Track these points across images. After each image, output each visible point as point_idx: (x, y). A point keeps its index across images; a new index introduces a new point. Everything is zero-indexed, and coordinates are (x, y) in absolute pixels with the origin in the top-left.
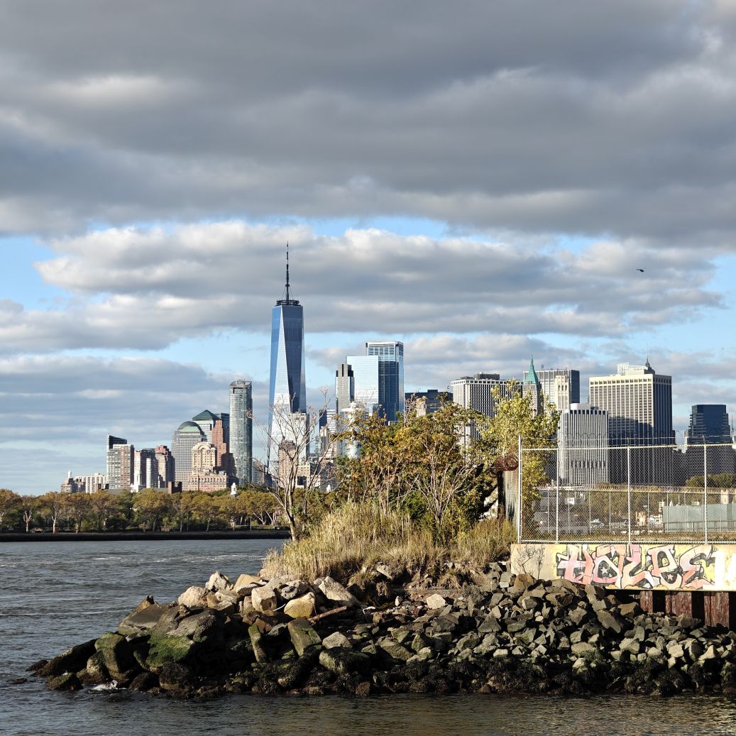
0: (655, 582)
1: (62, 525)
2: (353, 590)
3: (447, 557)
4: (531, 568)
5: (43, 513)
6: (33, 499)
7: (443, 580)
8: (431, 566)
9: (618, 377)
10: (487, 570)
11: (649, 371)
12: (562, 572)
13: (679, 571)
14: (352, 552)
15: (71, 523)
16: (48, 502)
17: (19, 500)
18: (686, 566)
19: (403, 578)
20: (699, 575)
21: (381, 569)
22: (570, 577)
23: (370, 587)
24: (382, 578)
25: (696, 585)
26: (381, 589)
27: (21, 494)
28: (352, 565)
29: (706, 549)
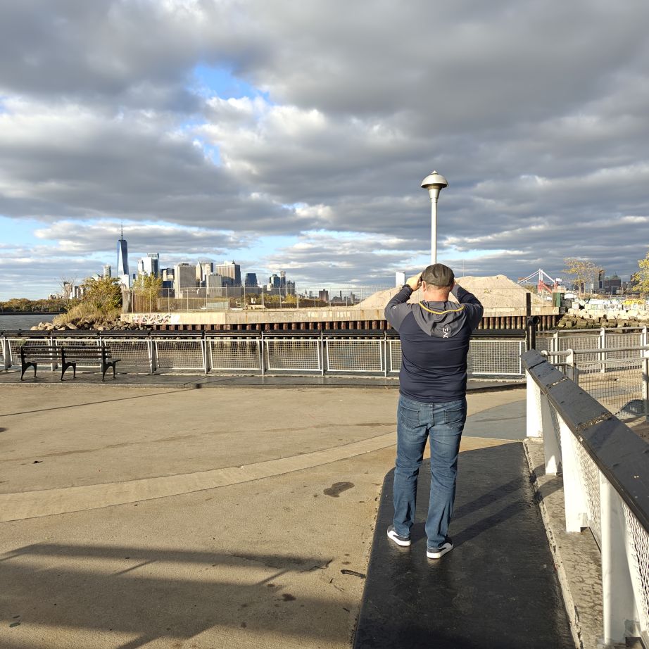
0: (157, 323)
1: (44, 310)
2: (78, 326)
3: (105, 317)
4: (126, 320)
5: (39, 306)
6: (35, 302)
7: (104, 323)
8: (100, 320)
9: (224, 265)
10: (115, 320)
11: (234, 263)
12: (134, 321)
13: (162, 319)
14: (78, 317)
15: (48, 309)
16: (40, 302)
17: (29, 302)
18: (164, 319)
19: (93, 323)
20: (167, 321)
21: (86, 321)
22: (136, 322)
23: (83, 326)
24: (86, 323)
25: (167, 323)
26: (86, 326)
27: (31, 300)
28: (78, 320)
29: (168, 314)
